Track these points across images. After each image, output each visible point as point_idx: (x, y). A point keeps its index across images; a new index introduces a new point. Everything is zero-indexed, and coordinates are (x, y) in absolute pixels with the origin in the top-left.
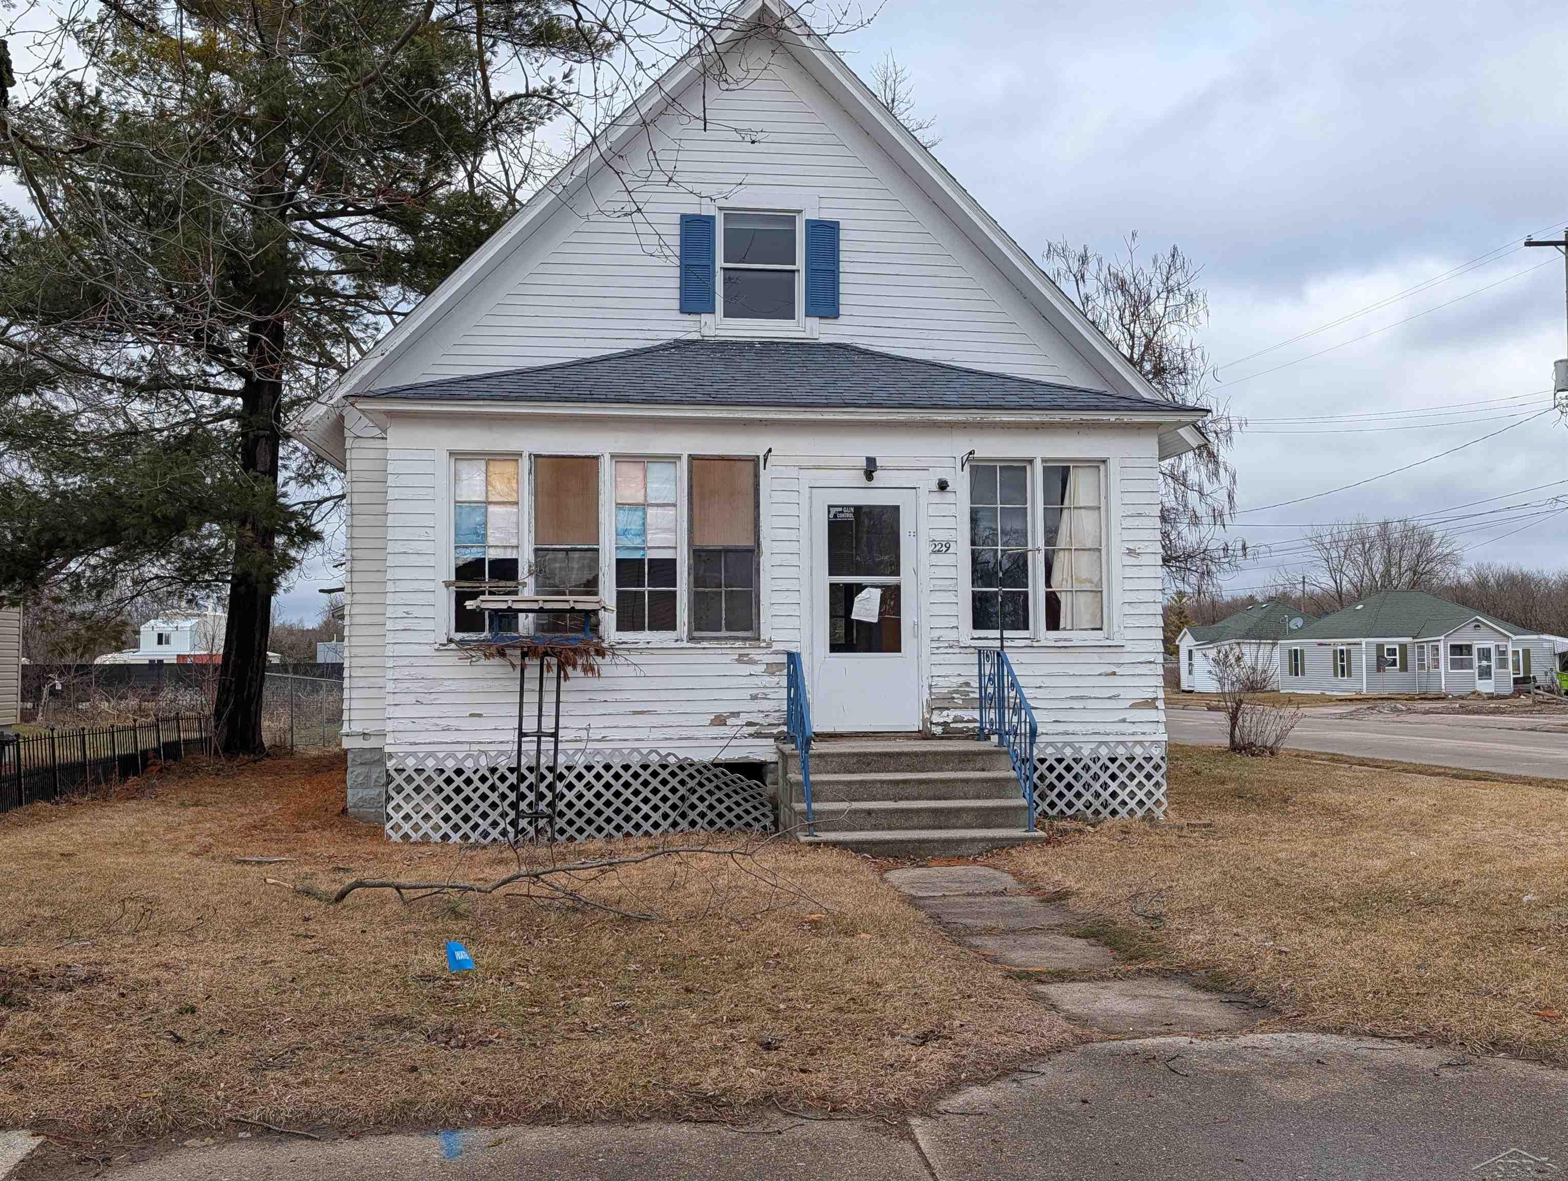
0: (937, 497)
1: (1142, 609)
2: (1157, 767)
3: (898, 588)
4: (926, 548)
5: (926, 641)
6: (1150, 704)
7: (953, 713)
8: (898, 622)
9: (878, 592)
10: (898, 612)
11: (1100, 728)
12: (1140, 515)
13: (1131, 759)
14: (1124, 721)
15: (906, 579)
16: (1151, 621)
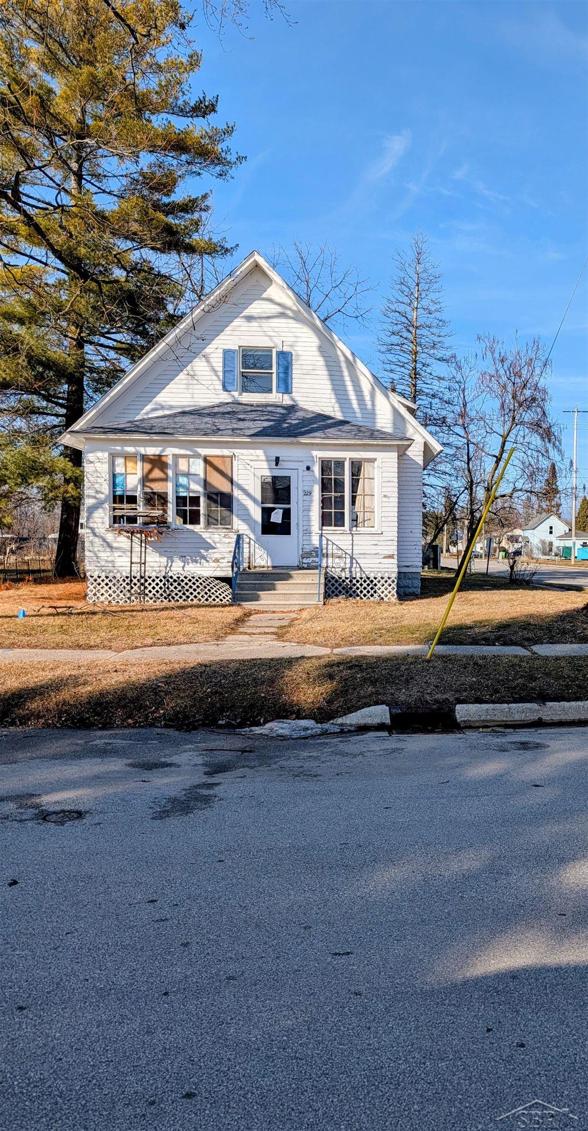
0: (307, 473)
1: (389, 519)
2: (393, 582)
3: (289, 510)
4: (301, 494)
5: (301, 531)
6: (391, 557)
7: (312, 559)
8: (289, 523)
9: (282, 511)
10: (290, 519)
11: (371, 566)
12: (389, 481)
13: (382, 578)
14: (380, 563)
15: (293, 506)
16: (392, 524)
